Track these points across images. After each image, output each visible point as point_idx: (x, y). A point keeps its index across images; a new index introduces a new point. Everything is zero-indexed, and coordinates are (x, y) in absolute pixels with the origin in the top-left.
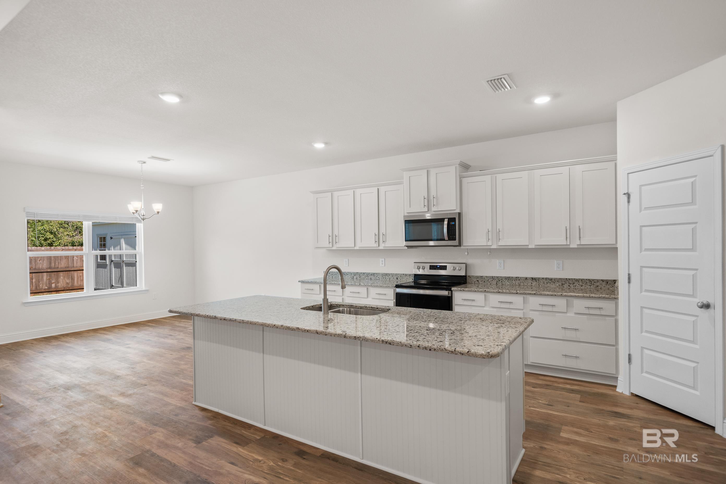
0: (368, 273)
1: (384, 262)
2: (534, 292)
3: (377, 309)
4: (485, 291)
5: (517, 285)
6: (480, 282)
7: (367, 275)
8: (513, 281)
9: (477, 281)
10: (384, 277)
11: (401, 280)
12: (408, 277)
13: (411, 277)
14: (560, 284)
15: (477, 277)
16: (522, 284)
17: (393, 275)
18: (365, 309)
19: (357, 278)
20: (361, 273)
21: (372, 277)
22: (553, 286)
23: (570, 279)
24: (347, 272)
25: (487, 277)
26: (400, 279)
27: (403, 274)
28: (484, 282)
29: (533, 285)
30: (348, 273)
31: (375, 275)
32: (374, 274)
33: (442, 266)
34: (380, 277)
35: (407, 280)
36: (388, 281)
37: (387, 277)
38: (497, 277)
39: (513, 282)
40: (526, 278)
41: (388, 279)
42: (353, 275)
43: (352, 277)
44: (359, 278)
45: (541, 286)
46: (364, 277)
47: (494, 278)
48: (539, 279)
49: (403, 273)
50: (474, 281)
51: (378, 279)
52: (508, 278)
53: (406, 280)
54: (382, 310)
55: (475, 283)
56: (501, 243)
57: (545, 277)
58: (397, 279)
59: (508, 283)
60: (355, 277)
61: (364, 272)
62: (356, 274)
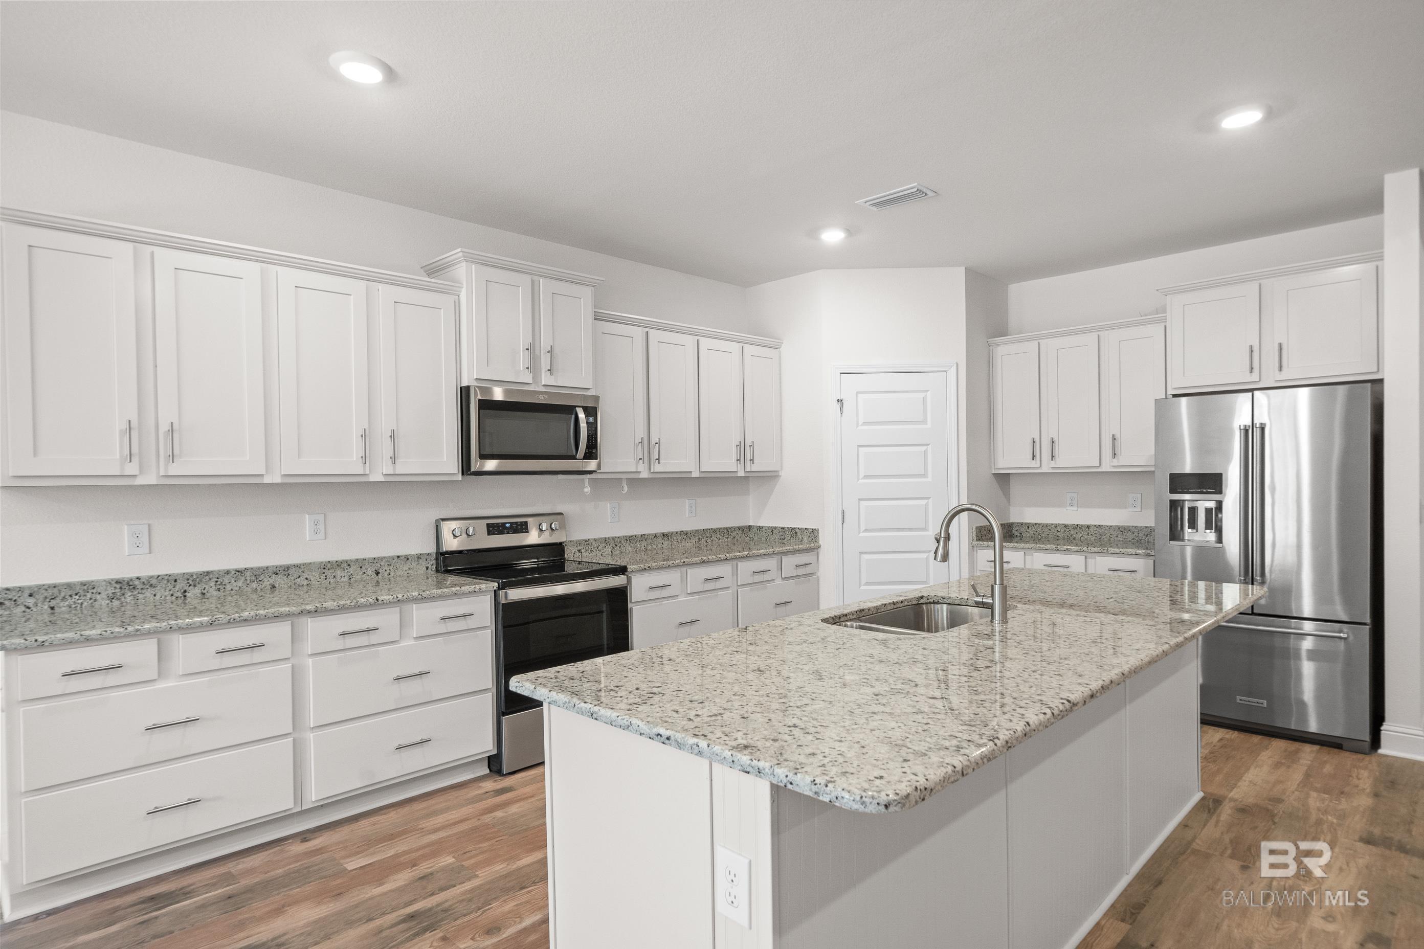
0: (259, 568)
1: (321, 527)
2: (746, 553)
3: (902, 605)
4: (684, 562)
5: (642, 550)
6: (584, 554)
7: (254, 578)
8: (638, 542)
9: (579, 551)
10: (327, 572)
11: (392, 574)
12: (414, 564)
13: (423, 563)
14: (697, 540)
15: (579, 543)
16: (650, 547)
17: (361, 563)
18: (883, 610)
19: (204, 594)
20: (228, 572)
21: (280, 581)
22: (688, 544)
23: (707, 530)
24: (152, 577)
25: (595, 540)
26: (388, 571)
27: (398, 557)
28: (591, 551)
29: (664, 546)
30: (154, 581)
31: (291, 572)
32: (287, 568)
33: (516, 523)
34: (315, 576)
35: (410, 572)
36: (342, 584)
37: (339, 573)
38: (613, 538)
39: (636, 546)
40: (656, 536)
41: (346, 579)
42: (181, 585)
43: (179, 594)
44: (215, 593)
45: (673, 547)
46: (240, 584)
47: (607, 540)
48: (672, 534)
49: (399, 554)
50: (573, 552)
51: (306, 582)
52: (630, 539)
53: (406, 574)
54: (909, 604)
55: (575, 556)
56: (657, 468)
57: (679, 529)
58: (377, 573)
59: (630, 548)
60: (194, 592)
61: (241, 566)
62: (194, 579)
